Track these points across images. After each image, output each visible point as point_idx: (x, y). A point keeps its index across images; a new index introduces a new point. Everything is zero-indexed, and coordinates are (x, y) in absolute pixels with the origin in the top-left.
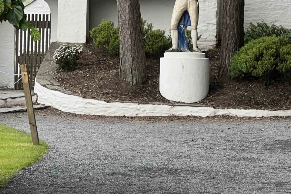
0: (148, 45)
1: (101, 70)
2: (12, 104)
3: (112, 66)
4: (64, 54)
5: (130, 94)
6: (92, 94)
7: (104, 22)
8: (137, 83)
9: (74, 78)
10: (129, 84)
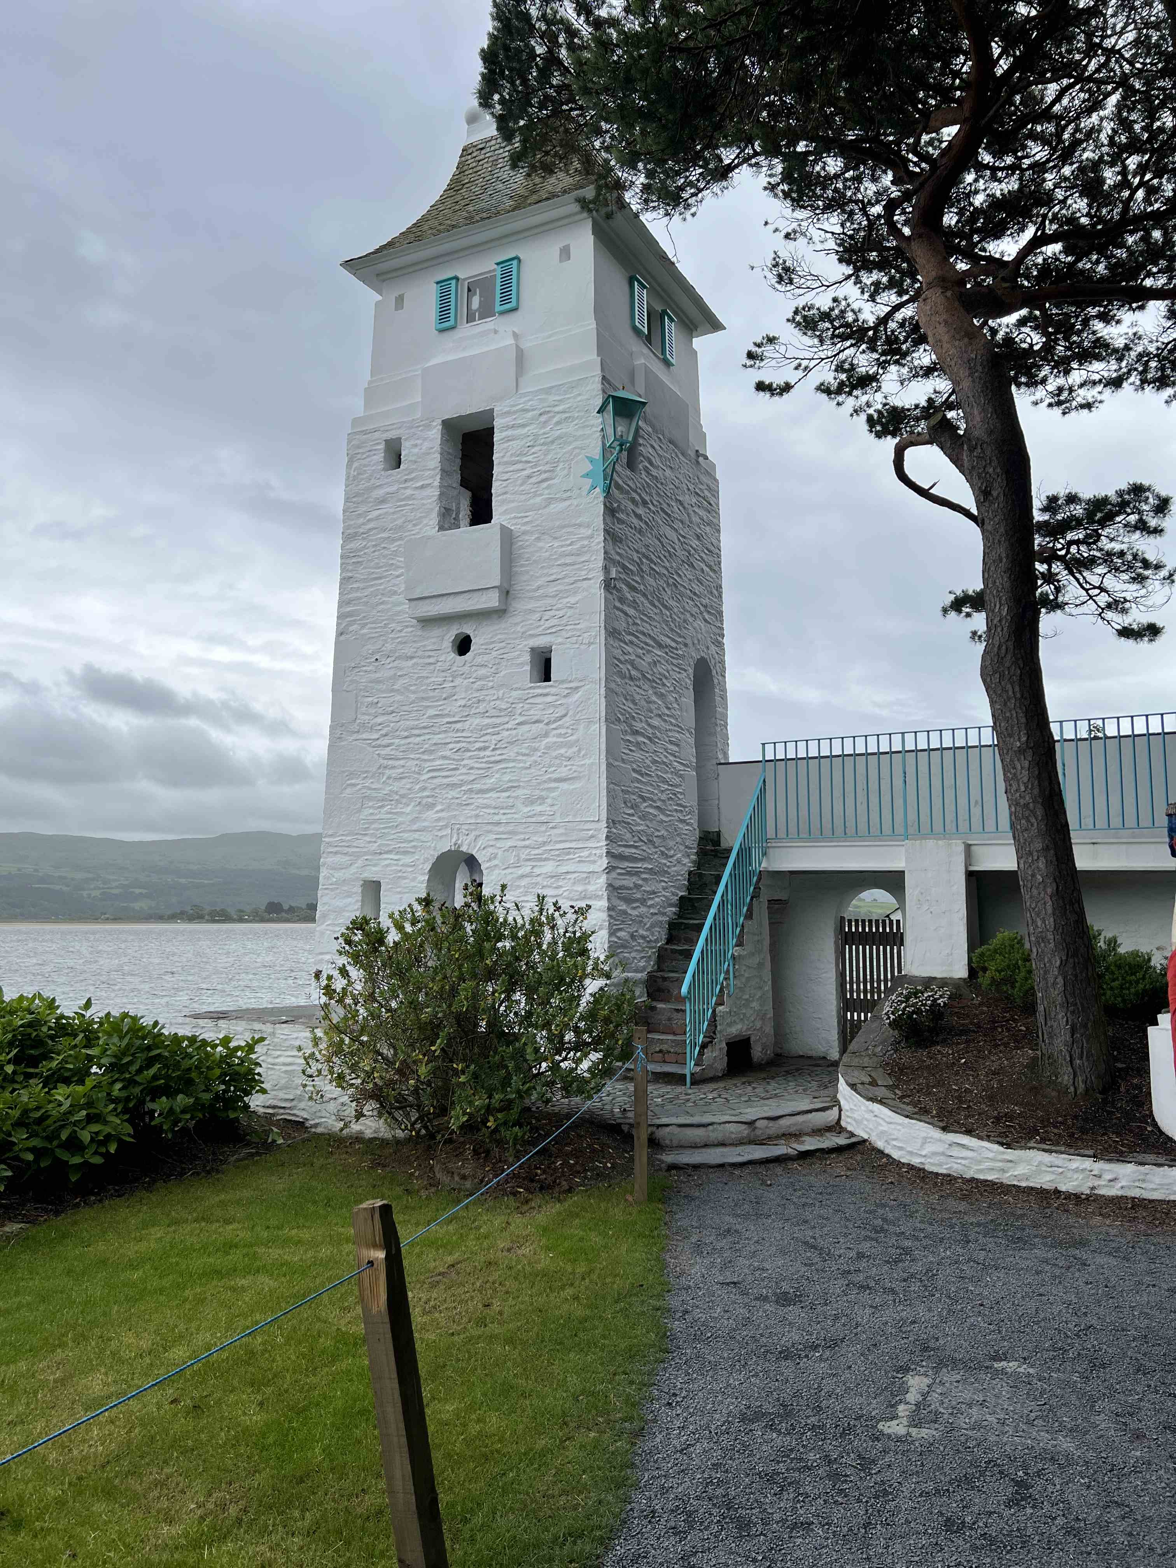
0: (1112, 989)
1: (996, 1046)
2: (771, 1132)
3: (1024, 1037)
4: (904, 1009)
5: (1070, 1122)
6: (966, 1117)
8: (1087, 1090)
9: (928, 1067)
10: (1066, 1092)
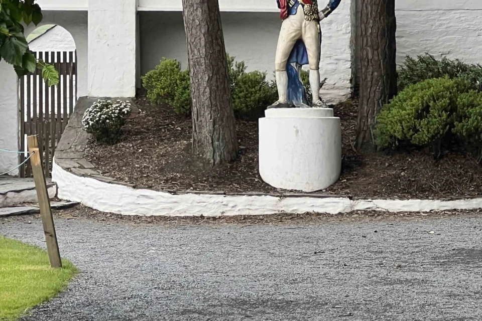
0: (239, 98)
1: (162, 140)
2: (16, 200)
3: (181, 134)
4: (100, 115)
5: (210, 180)
6: (147, 181)
7: (164, 62)
8: (221, 161)
9: (117, 155)
10: (209, 163)
